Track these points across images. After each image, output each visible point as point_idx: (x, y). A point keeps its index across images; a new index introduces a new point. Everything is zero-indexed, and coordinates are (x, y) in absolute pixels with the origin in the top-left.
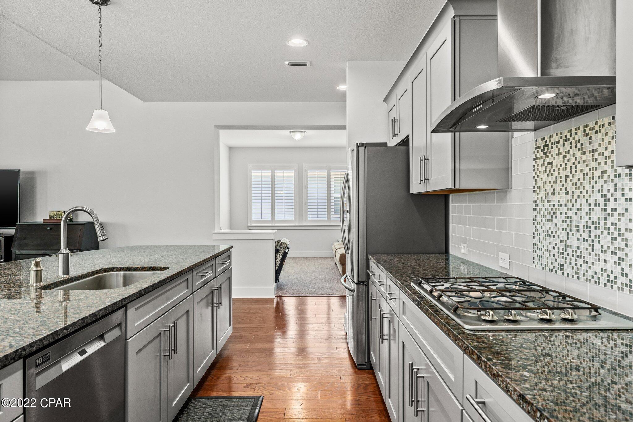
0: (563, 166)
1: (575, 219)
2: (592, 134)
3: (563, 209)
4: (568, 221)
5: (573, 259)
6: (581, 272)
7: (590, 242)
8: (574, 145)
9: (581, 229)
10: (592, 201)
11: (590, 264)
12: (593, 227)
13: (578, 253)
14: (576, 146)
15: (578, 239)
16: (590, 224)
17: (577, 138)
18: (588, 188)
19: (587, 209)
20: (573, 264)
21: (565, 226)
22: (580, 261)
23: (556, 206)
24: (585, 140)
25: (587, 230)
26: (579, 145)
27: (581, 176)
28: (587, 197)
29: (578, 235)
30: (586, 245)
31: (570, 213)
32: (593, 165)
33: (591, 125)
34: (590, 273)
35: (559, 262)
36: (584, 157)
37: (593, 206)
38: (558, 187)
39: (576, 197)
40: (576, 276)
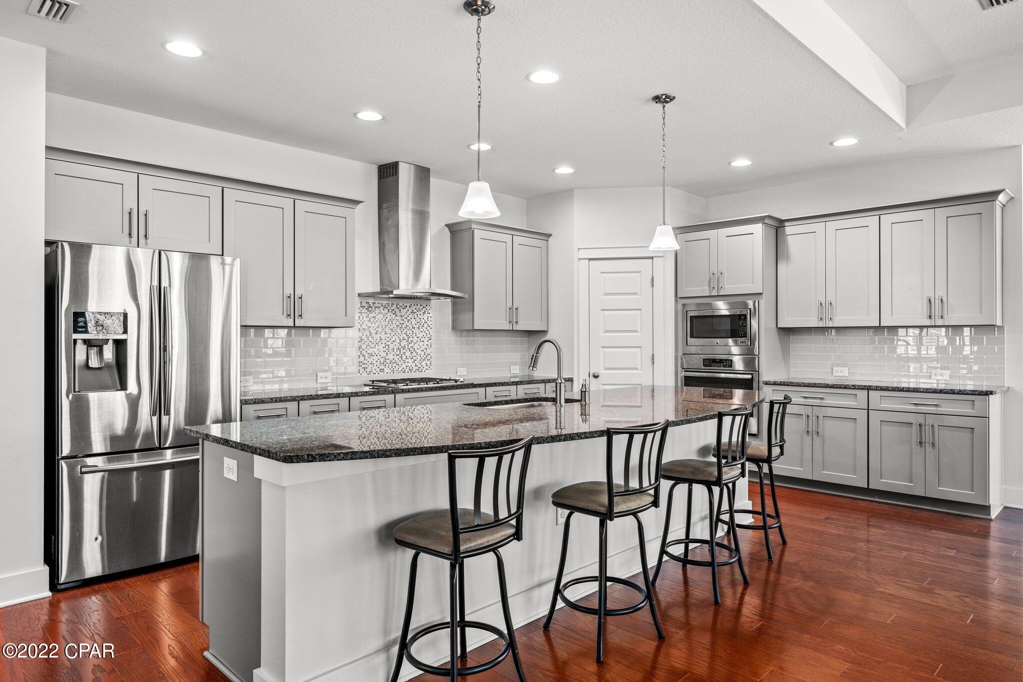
0: (384, 320)
1: (391, 347)
2: (401, 308)
3: (383, 341)
4: (387, 347)
5: (390, 365)
6: (395, 370)
7: (400, 355)
8: (390, 311)
9: (395, 350)
10: (401, 337)
11: (400, 365)
12: (402, 349)
13: (394, 361)
14: (392, 312)
15: (394, 355)
16: (400, 347)
17: (392, 308)
18: (399, 332)
19: (399, 341)
20: (390, 367)
21: (385, 349)
22: (395, 365)
23: (379, 339)
24: (397, 311)
25: (399, 351)
26: (393, 312)
27: (395, 326)
28: (399, 335)
29: (394, 353)
30: (398, 357)
31: (388, 343)
32: (402, 322)
33: (401, 304)
34: (400, 369)
35: (380, 368)
36: (397, 318)
37: (401, 340)
38: (380, 330)
39: (392, 336)
40: (392, 373)
